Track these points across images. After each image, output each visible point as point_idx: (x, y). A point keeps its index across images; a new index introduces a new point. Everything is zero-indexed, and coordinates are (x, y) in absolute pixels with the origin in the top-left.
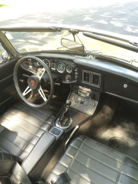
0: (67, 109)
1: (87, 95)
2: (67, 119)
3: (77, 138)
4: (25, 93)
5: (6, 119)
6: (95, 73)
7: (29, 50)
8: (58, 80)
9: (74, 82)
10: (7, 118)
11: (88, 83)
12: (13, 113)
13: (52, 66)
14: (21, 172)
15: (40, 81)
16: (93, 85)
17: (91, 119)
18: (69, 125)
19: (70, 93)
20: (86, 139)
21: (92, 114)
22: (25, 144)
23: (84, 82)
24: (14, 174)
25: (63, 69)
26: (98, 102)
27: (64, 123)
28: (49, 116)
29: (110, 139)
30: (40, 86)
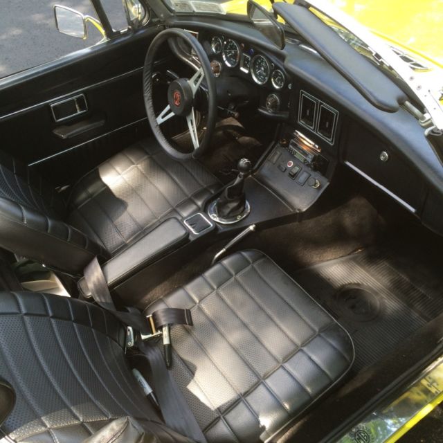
0: (238, 180)
1: (308, 159)
2: (234, 205)
3: (244, 254)
4: (163, 117)
5: (114, 169)
6: (326, 106)
7: (197, 8)
8: (247, 102)
9: (283, 116)
10: (118, 169)
11: (311, 128)
12: (133, 160)
13: (242, 62)
14: (98, 279)
15: (194, 97)
16: (319, 134)
17: (300, 221)
18: (237, 219)
19: (273, 143)
20: (261, 261)
21: (304, 210)
22: (135, 233)
23: (302, 123)
24: (84, 279)
25: (265, 74)
26: (328, 184)
27: (227, 211)
28: (205, 186)
29: (343, 286)
30: (191, 110)
